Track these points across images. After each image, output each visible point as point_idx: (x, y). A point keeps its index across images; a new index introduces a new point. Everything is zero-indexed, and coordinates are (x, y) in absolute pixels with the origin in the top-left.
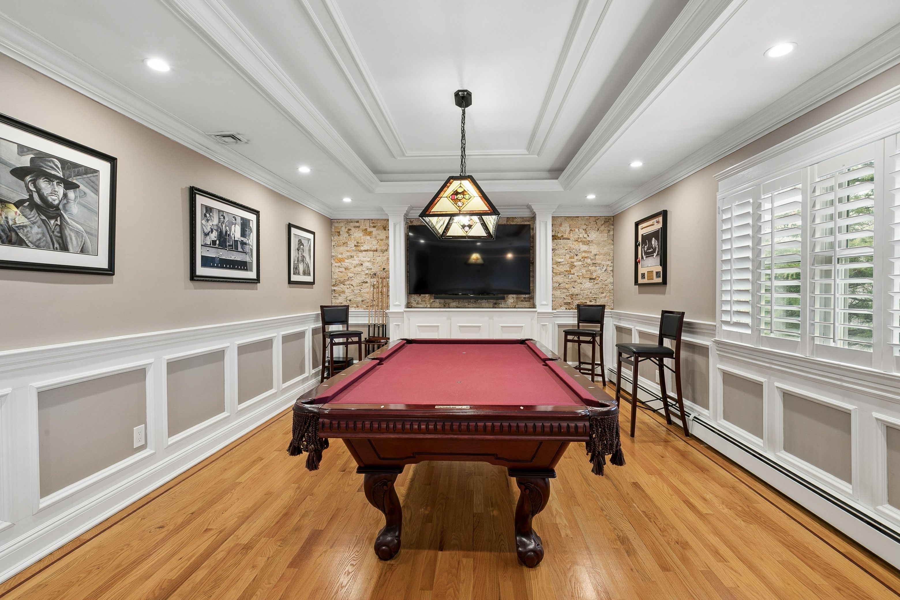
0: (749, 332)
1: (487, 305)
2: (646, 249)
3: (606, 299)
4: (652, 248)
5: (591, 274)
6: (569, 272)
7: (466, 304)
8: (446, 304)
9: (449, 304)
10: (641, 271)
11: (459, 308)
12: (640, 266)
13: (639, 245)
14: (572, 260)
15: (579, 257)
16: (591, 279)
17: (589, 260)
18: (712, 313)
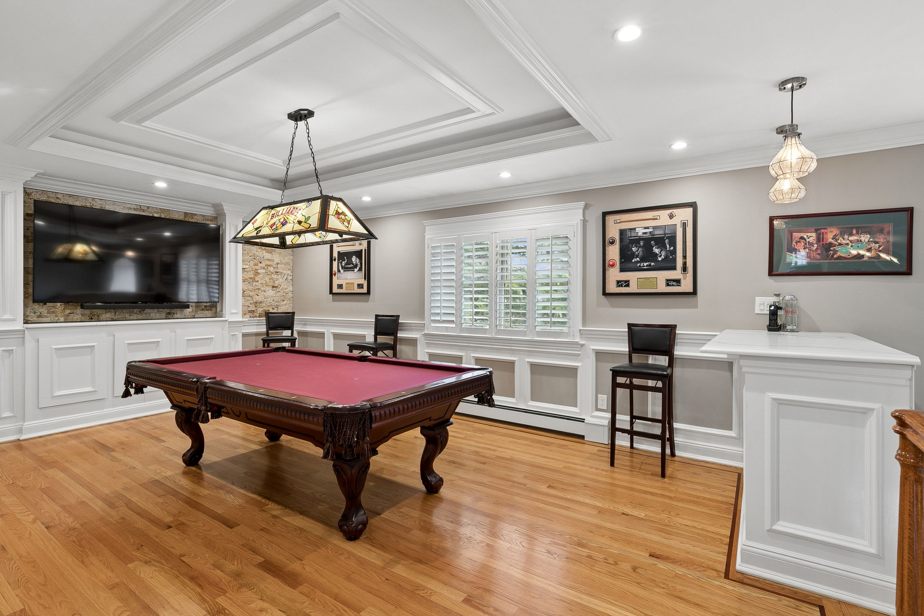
0: (454, 326)
1: (158, 315)
2: (343, 264)
3: (287, 306)
4: (353, 264)
5: (274, 282)
6: (253, 279)
7: (127, 315)
8: (94, 315)
9: (98, 316)
10: (336, 281)
11: (116, 320)
12: (334, 278)
13: (335, 260)
14: (257, 267)
15: (263, 265)
16: (273, 287)
17: (272, 269)
18: (422, 314)
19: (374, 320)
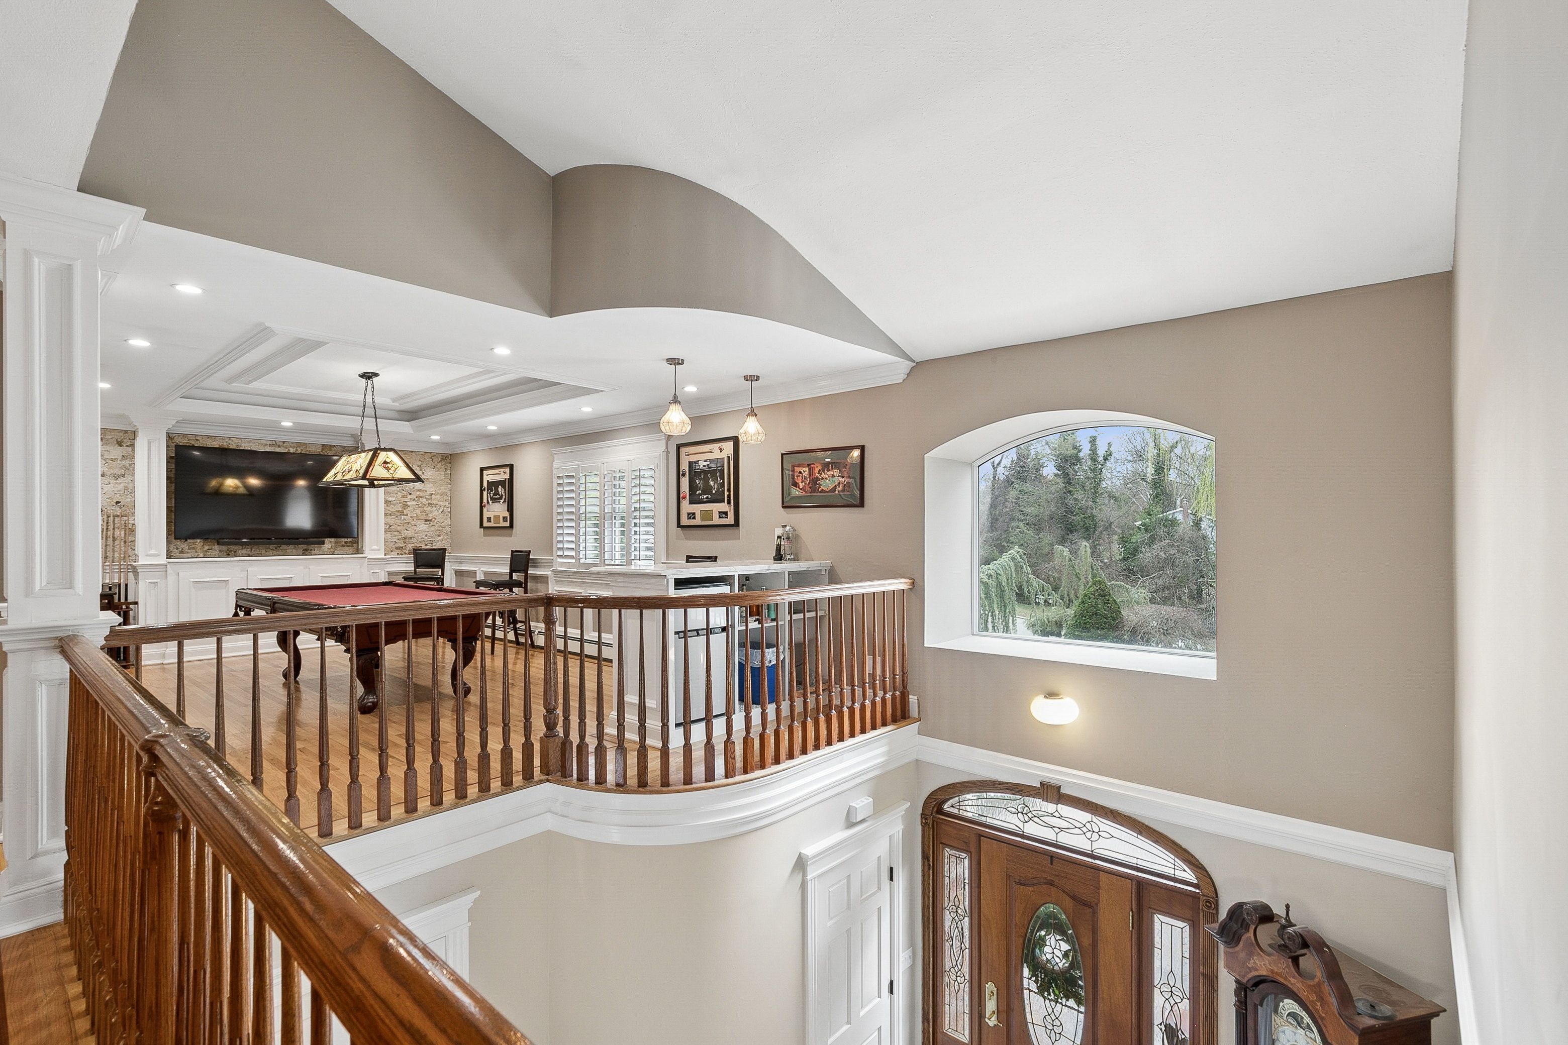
0: (574, 561)
1: (294, 551)
2: (492, 495)
3: (443, 542)
4: (499, 495)
5: (427, 515)
6: (402, 513)
7: (263, 552)
8: (231, 551)
9: (235, 552)
10: (486, 515)
11: (252, 556)
12: (485, 510)
13: (484, 489)
14: (405, 499)
15: (413, 496)
16: (426, 520)
17: (425, 500)
18: (549, 549)
19: (510, 556)
